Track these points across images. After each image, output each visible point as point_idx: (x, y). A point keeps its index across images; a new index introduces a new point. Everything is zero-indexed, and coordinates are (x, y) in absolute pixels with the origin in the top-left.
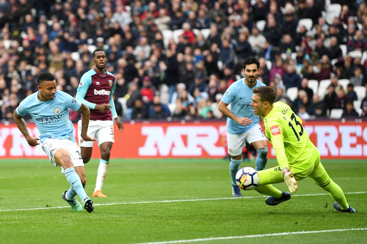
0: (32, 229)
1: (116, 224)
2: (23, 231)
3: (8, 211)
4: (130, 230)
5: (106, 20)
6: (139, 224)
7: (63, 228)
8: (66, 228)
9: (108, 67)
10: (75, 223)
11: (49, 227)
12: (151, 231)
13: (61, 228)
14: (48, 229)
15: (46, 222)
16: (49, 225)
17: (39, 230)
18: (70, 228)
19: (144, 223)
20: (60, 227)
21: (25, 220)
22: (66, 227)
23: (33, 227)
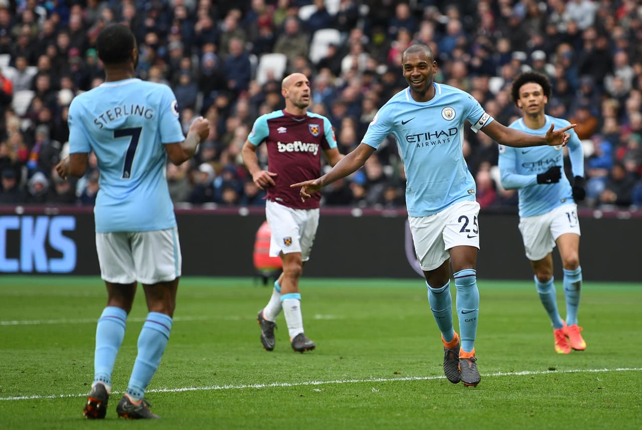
0: (397, 418)
1: (558, 411)
2: (379, 422)
3: (353, 383)
4: (585, 423)
5: (555, 17)
6: (603, 412)
7: (456, 417)
8: (463, 418)
9: (555, 107)
10: (480, 408)
11: (430, 416)
12: (625, 426)
13: (454, 418)
14: (427, 419)
15: (424, 404)
16: (430, 410)
17: (410, 421)
18: (469, 417)
19: (612, 411)
20: (451, 414)
21: (384, 401)
22: (463, 415)
23: (399, 415)
